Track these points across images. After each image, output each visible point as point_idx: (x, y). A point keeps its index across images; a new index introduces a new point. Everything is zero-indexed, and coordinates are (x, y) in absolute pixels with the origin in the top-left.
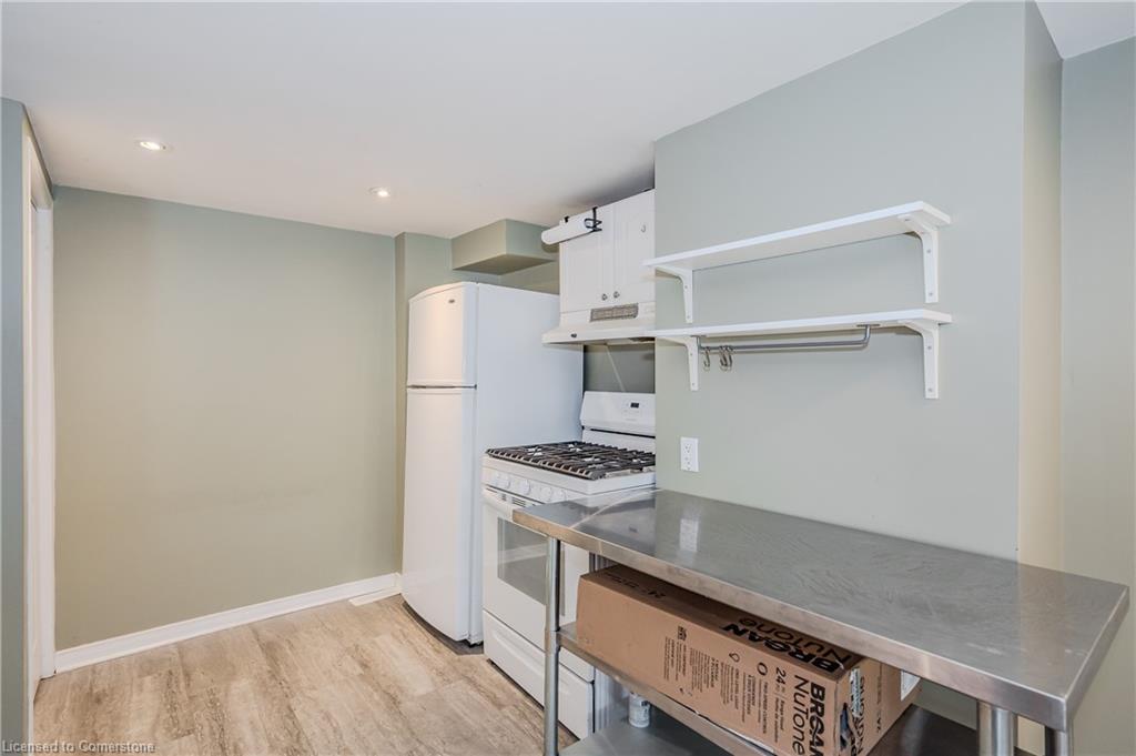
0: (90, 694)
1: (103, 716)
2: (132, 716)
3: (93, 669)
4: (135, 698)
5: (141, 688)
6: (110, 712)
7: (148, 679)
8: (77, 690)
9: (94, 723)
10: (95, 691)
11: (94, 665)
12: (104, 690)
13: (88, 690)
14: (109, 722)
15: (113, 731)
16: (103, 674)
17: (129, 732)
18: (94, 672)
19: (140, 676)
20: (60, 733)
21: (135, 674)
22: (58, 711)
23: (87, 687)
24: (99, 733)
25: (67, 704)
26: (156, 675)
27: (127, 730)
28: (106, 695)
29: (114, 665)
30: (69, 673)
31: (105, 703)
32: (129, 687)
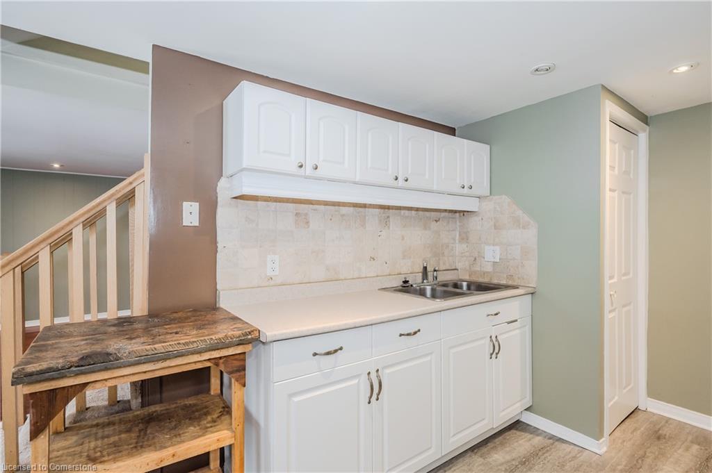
0: (656, 432)
1: (656, 448)
2: (671, 459)
3: (668, 420)
4: (680, 451)
5: (687, 449)
6: (660, 448)
7: (695, 448)
8: (652, 425)
9: (649, 448)
10: (660, 432)
11: (670, 419)
12: (665, 435)
13: (657, 429)
14: (657, 453)
15: (655, 459)
16: (671, 426)
17: (664, 467)
18: (667, 422)
19: (692, 442)
20: (630, 439)
21: (690, 438)
22: (635, 430)
23: (658, 427)
24: (647, 454)
25: (642, 429)
26: (703, 448)
27: (664, 465)
28: (665, 438)
29: (682, 426)
30: (654, 414)
31: (661, 442)
32: (680, 443)
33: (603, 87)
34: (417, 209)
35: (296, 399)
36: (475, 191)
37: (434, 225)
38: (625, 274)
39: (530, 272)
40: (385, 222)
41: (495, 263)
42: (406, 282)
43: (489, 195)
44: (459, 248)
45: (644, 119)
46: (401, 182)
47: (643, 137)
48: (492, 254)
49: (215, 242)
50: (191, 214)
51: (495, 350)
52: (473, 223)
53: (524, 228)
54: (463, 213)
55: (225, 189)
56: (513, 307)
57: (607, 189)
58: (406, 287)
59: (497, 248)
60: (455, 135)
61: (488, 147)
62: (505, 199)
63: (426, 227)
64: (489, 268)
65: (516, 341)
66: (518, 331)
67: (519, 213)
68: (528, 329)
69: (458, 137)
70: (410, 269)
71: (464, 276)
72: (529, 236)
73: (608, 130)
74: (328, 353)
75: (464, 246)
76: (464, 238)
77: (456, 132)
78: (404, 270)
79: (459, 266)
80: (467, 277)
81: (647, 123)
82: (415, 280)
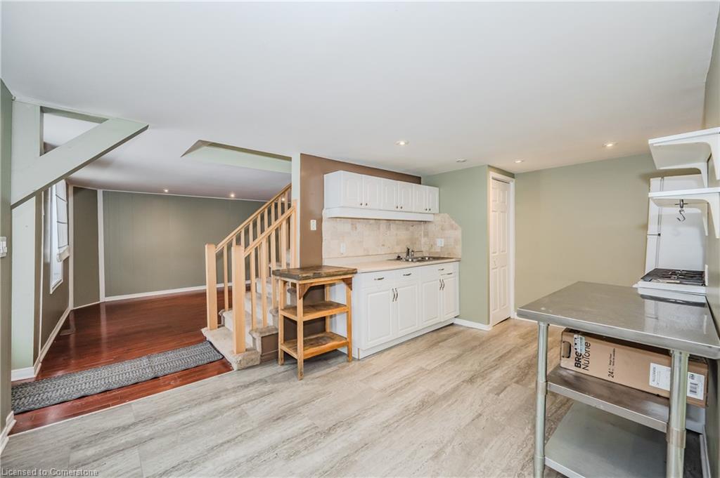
33: (489, 166)
34: (403, 221)
35: (369, 296)
36: (432, 211)
37: (411, 228)
38: (502, 252)
39: (458, 251)
40: (389, 228)
41: (442, 247)
42: (399, 257)
43: (438, 212)
44: (423, 240)
45: (512, 175)
46: (399, 209)
47: (512, 184)
48: (440, 243)
49: (322, 237)
50: (313, 225)
51: (442, 287)
52: (431, 227)
53: (455, 230)
54: (425, 222)
55: (326, 214)
56: (450, 267)
57: (491, 210)
58: (399, 258)
59: (443, 240)
60: (420, 183)
61: (437, 189)
62: (446, 215)
63: (407, 229)
64: (439, 250)
65: (452, 283)
66: (452, 279)
67: (453, 222)
68: (457, 278)
69: (423, 184)
70: (400, 250)
71: (426, 255)
72: (458, 234)
73: (491, 183)
74: (379, 279)
75: (426, 239)
76: (426, 235)
77: (422, 180)
78: (397, 251)
79: (423, 249)
80: (428, 255)
81: (513, 177)
82: (403, 256)
